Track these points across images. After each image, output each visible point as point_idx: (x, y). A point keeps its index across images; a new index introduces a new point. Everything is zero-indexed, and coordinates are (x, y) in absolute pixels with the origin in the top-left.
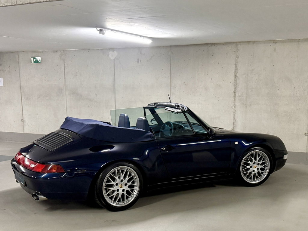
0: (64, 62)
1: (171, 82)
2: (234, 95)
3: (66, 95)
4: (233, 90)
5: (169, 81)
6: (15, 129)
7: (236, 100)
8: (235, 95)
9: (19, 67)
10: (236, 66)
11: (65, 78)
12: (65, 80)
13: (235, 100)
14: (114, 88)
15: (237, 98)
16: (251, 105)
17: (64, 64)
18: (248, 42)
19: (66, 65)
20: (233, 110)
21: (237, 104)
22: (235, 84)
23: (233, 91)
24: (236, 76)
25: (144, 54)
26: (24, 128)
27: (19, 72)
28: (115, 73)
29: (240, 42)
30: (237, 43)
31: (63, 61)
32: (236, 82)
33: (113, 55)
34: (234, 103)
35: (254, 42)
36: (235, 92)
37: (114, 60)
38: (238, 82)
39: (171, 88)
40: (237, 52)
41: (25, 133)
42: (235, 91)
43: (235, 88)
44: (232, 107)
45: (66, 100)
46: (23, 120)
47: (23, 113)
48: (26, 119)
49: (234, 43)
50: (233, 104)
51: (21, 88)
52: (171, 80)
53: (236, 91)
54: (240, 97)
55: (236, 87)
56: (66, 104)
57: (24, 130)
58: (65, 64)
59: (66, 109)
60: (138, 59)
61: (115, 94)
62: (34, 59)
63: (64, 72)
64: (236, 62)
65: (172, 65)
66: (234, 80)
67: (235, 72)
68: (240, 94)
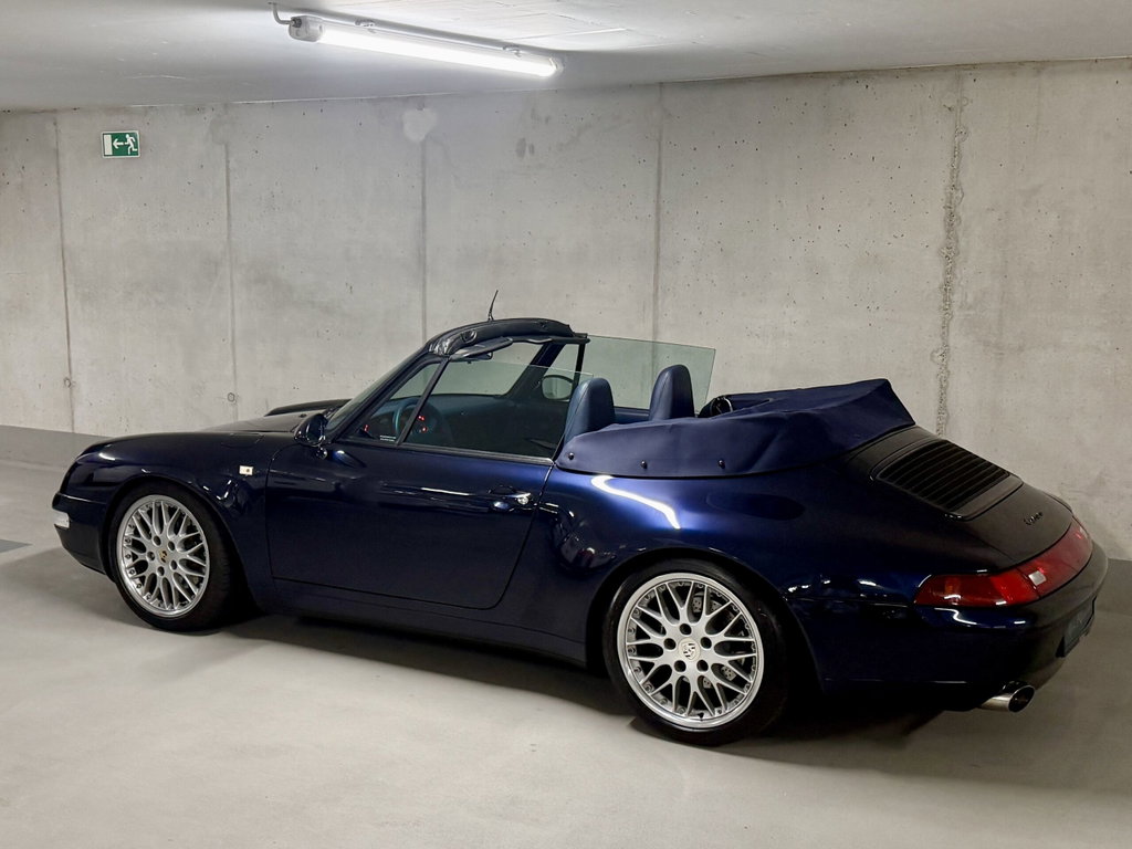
0: (227, 153)
2: (945, 301)
3: (232, 285)
4: (941, 280)
6: (42, 415)
7: (952, 324)
8: (947, 301)
9: (58, 173)
10: (955, 171)
11: (229, 214)
12: (229, 226)
13: (945, 326)
14: (421, 260)
15: (956, 313)
16: (1021, 349)
17: (228, 162)
18: (1013, 67)
19: (233, 164)
20: (936, 369)
21: (956, 339)
22: (950, 255)
23: (937, 285)
24: (951, 219)
25: (547, 120)
26: (73, 414)
27: (59, 192)
28: (424, 198)
29: (974, 66)
30: (959, 70)
31: (223, 147)
32: (953, 241)
33: (417, 124)
34: (944, 335)
35: (1040, 66)
36: (947, 288)
37: (423, 144)
38: (962, 243)
39: (657, 265)
40: (962, 110)
41: (77, 432)
42: (947, 283)
43: (949, 272)
44: (932, 356)
45: (233, 303)
46: (69, 383)
47: (72, 354)
48: (81, 379)
49: (946, 69)
50: (939, 340)
51: (66, 254)
52: (658, 229)
53: (955, 282)
54: (972, 312)
55: (955, 266)
56: (233, 322)
57: (73, 422)
58: (232, 160)
59: (230, 340)
60: (522, 142)
61: (424, 286)
62: (113, 141)
63: (225, 194)
64: (956, 153)
65: (664, 167)
66: (942, 233)
67: (950, 198)
68: (970, 300)
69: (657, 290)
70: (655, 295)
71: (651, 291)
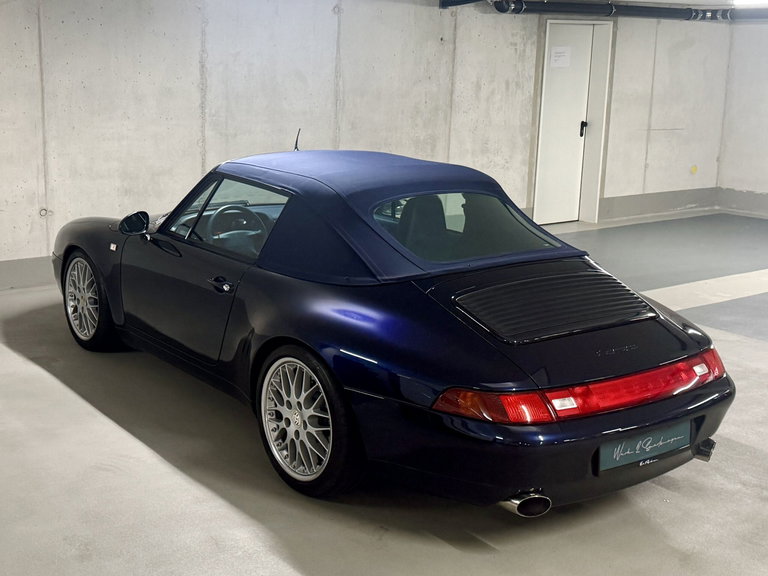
1: (42, 80)
4: (199, 101)
5: (38, 77)
7: (206, 125)
8: (203, 112)
10: (203, 43)
13: (203, 126)
15: (207, 119)
16: (236, 135)
20: (200, 150)
21: (209, 133)
22: (203, 89)
23: (198, 105)
24: (203, 68)
32: (204, 81)
34: (203, 132)
36: (202, 106)
38: (209, 82)
40: (205, 9)
42: (203, 103)
43: (204, 97)
44: (198, 143)
50: (200, 134)
52: (42, 74)
53: (206, 102)
54: (214, 118)
55: (205, 94)
64: (203, 33)
65: (42, 32)
66: (199, 77)
67: (201, 57)
68: (213, 111)
69: (44, 115)
70: (43, 118)
71: (40, 115)
